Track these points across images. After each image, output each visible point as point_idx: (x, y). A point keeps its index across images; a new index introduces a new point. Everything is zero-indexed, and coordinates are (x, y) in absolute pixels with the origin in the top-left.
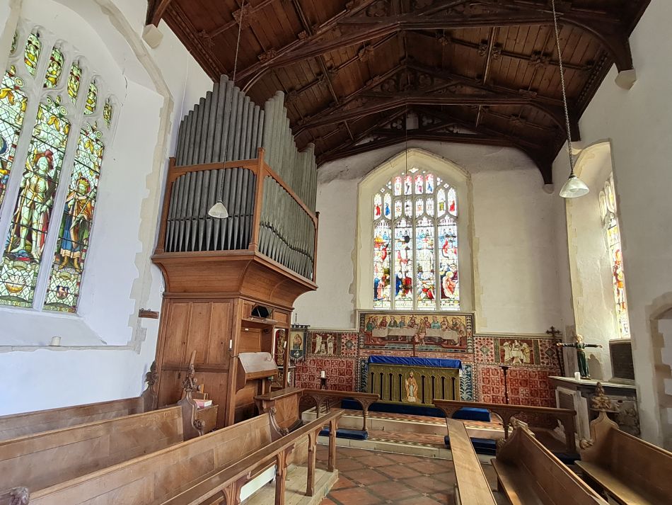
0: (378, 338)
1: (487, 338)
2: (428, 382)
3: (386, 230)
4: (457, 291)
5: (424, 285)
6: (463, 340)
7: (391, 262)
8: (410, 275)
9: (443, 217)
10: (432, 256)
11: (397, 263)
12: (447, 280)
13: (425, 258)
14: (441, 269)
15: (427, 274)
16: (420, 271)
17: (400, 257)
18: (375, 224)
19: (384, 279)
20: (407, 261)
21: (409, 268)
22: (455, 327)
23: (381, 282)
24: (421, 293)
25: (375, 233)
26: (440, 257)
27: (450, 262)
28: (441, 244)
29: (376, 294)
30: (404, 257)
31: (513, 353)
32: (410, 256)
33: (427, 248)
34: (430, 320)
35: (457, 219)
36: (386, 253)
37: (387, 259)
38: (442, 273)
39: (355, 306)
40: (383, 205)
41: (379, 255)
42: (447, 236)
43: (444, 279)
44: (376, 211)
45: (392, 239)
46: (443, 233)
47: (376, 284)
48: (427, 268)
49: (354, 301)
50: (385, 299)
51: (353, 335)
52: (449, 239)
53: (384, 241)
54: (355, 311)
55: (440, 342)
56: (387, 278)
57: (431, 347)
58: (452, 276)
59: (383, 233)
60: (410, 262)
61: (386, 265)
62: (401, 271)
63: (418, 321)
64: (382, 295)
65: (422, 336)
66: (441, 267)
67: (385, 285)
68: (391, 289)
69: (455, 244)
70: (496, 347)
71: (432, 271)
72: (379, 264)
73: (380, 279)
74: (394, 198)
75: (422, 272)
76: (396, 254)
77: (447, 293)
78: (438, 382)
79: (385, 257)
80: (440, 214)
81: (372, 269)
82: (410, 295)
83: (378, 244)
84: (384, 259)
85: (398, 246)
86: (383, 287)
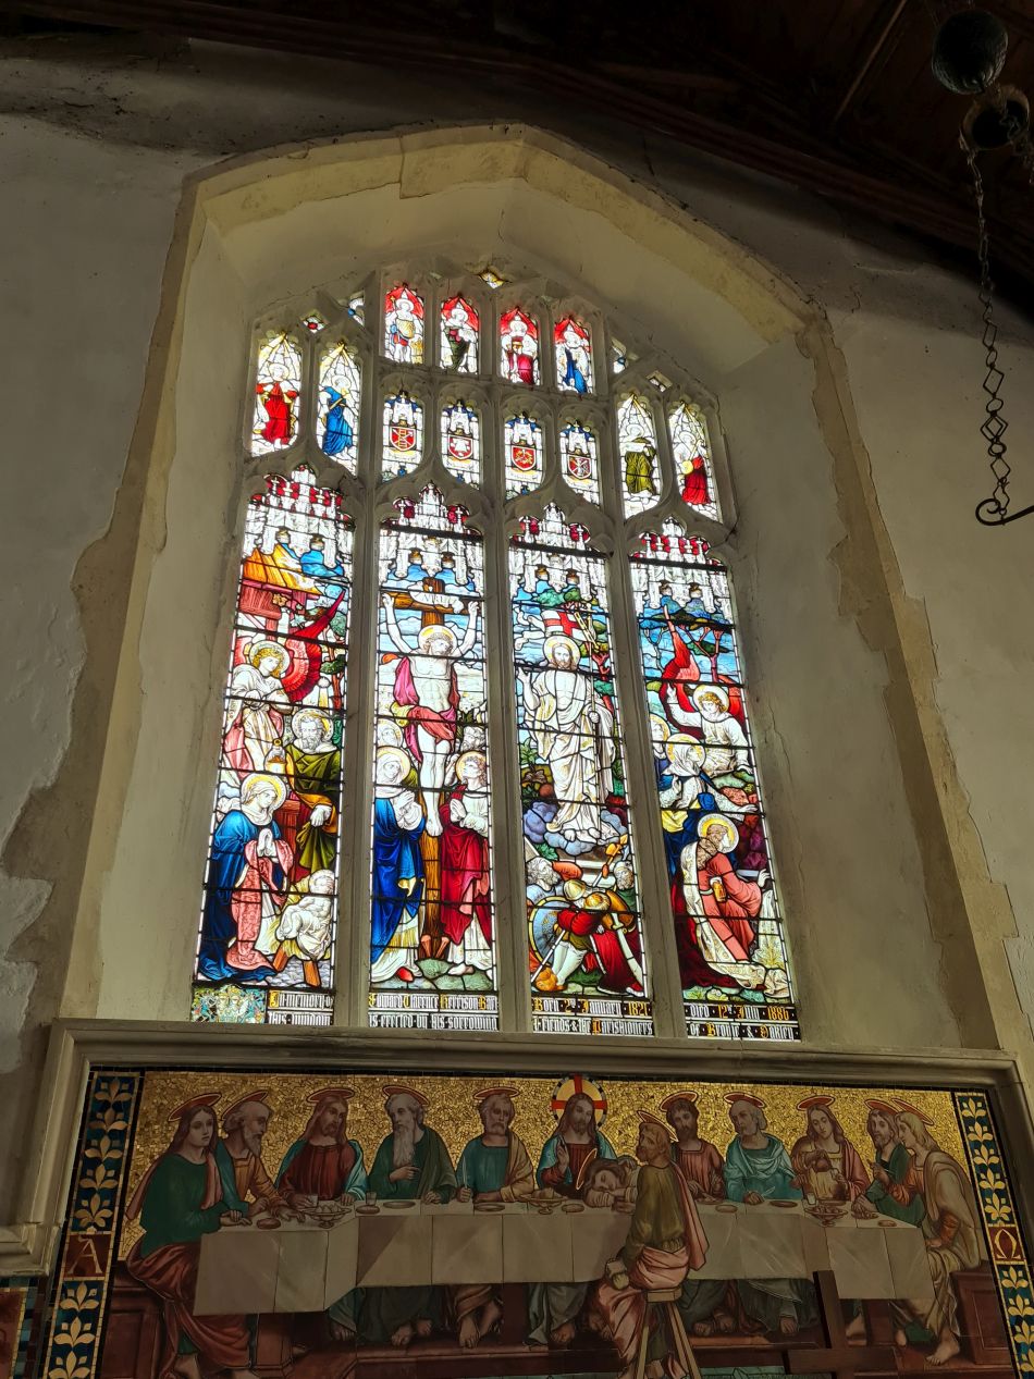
4: (773, 945)
5: (572, 888)
9: (651, 520)
12: (708, 868)
14: (667, 797)
15: (580, 824)
16: (539, 791)
17: (407, 697)
18: (264, 481)
19: (286, 822)
20: (455, 722)
23: (266, 846)
24: (550, 939)
25: (253, 527)
29: (219, 931)
32: (474, 698)
33: (577, 671)
34: (716, 1128)
35: (725, 538)
36: (315, 661)
37: (320, 694)
38: (673, 822)
39: (49, 987)
40: (308, 393)
41: (268, 664)
43: (691, 857)
45: (364, 588)
47: (226, 859)
49: (52, 940)
50: (292, 975)
52: (697, 634)
53: (307, 584)
56: (317, 817)
63: (620, 1137)
64: (266, 944)
66: (664, 786)
67: (300, 872)
68: (342, 897)
69: (729, 665)
72: (256, 721)
73: (263, 819)
74: (381, 378)
75: (553, 802)
76: (386, 674)
77: (719, 953)
79: (310, 682)
80: (636, 504)
81: (211, 749)
82: (474, 950)
83: (264, 593)
85: (396, 629)
86: (282, 884)
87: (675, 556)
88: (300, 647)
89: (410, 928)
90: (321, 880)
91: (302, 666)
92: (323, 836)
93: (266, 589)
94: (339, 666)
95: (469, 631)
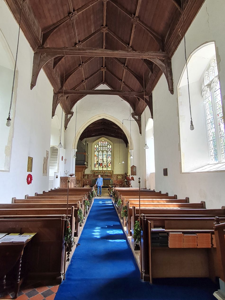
1: (115, 175)
2: (105, 182)
4: (111, 166)
6: (111, 175)
8: (102, 162)
9: (109, 151)
10: (106, 159)
13: (105, 159)
15: (105, 163)
16: (104, 162)
17: (100, 159)
18: (95, 151)
19: (97, 163)
21: (102, 161)
22: (110, 173)
23: (96, 164)
25: (95, 153)
26: (108, 159)
27: (110, 160)
28: (108, 156)
30: (101, 159)
31: (119, 177)
34: (106, 172)
35: (111, 151)
38: (108, 162)
40: (96, 147)
42: (109, 155)
43: (108, 163)
44: (95, 149)
45: (99, 155)
48: (105, 161)
49: (91, 168)
51: (91, 175)
54: (91, 170)
55: (107, 176)
57: (106, 177)
58: (110, 163)
59: (97, 154)
61: (97, 160)
62: (100, 162)
63: (103, 172)
64: (96, 167)
65: (104, 175)
69: (111, 156)
70: (117, 176)
74: (99, 146)
77: (109, 166)
78: (107, 182)
80: (108, 150)
81: (94, 161)
83: (96, 156)
84: (97, 159)
89: (100, 166)
94: (98, 158)
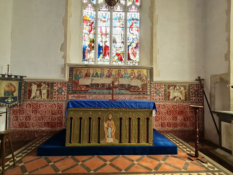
0: (83, 85)
2: (125, 123)
3: (92, 12)
4: (138, 56)
5: (117, 51)
7: (95, 34)
9: (131, 6)
10: (123, 33)
11: (99, 36)
12: (132, 49)
13: (118, 32)
14: (128, 41)
16: (115, 42)
17: (101, 32)
18: (84, 6)
19: (90, 46)
20: (106, 34)
21: (108, 40)
23: (88, 48)
24: (115, 56)
25: (84, 13)
26: (128, 33)
29: (84, 56)
31: (174, 94)
32: (108, 31)
33: (120, 27)
35: (140, 8)
36: (92, 28)
37: (92, 32)
38: (128, 44)
39: (65, 61)
41: (87, 29)
42: (133, 19)
43: (130, 48)
45: (96, 19)
46: (130, 17)
47: (84, 49)
49: (65, 57)
50: (91, 60)
51: (63, 84)
52: (134, 21)
53: (90, 19)
54: (65, 65)
56: (92, 45)
58: (135, 46)
59: (90, 14)
60: (108, 36)
62: (102, 41)
64: (88, 57)
65: (116, 83)
66: (128, 40)
67: (91, 50)
68: (95, 53)
70: (165, 91)
71: (123, 42)
72: (86, 35)
73: (87, 46)
75: (116, 42)
76: (99, 29)
77: (132, 57)
78: (134, 123)
79: (91, 30)
80: (129, 4)
82: (107, 57)
83: (86, 21)
84: (90, 32)
85: (100, 24)
86: (89, 51)
87: (133, 11)
88: (90, 27)
89: (101, 55)
90: (93, 51)
91: (90, 29)
92: (93, 47)
93: (86, 20)
94: (94, 28)
95: (108, 23)
